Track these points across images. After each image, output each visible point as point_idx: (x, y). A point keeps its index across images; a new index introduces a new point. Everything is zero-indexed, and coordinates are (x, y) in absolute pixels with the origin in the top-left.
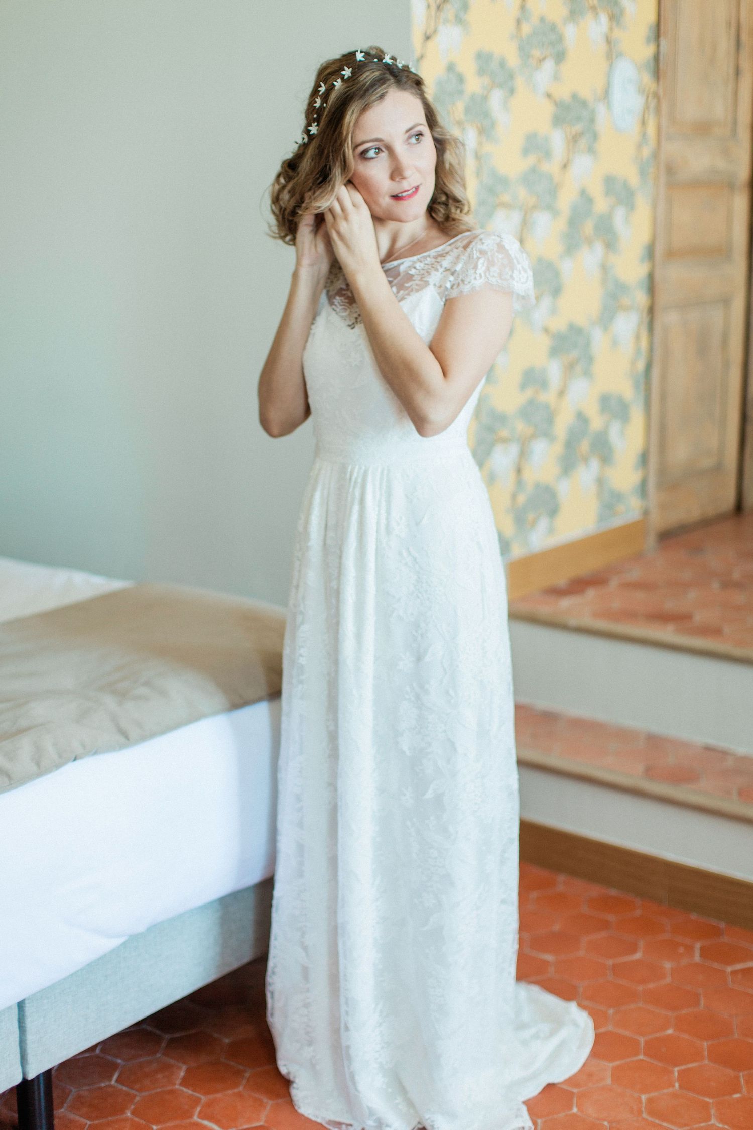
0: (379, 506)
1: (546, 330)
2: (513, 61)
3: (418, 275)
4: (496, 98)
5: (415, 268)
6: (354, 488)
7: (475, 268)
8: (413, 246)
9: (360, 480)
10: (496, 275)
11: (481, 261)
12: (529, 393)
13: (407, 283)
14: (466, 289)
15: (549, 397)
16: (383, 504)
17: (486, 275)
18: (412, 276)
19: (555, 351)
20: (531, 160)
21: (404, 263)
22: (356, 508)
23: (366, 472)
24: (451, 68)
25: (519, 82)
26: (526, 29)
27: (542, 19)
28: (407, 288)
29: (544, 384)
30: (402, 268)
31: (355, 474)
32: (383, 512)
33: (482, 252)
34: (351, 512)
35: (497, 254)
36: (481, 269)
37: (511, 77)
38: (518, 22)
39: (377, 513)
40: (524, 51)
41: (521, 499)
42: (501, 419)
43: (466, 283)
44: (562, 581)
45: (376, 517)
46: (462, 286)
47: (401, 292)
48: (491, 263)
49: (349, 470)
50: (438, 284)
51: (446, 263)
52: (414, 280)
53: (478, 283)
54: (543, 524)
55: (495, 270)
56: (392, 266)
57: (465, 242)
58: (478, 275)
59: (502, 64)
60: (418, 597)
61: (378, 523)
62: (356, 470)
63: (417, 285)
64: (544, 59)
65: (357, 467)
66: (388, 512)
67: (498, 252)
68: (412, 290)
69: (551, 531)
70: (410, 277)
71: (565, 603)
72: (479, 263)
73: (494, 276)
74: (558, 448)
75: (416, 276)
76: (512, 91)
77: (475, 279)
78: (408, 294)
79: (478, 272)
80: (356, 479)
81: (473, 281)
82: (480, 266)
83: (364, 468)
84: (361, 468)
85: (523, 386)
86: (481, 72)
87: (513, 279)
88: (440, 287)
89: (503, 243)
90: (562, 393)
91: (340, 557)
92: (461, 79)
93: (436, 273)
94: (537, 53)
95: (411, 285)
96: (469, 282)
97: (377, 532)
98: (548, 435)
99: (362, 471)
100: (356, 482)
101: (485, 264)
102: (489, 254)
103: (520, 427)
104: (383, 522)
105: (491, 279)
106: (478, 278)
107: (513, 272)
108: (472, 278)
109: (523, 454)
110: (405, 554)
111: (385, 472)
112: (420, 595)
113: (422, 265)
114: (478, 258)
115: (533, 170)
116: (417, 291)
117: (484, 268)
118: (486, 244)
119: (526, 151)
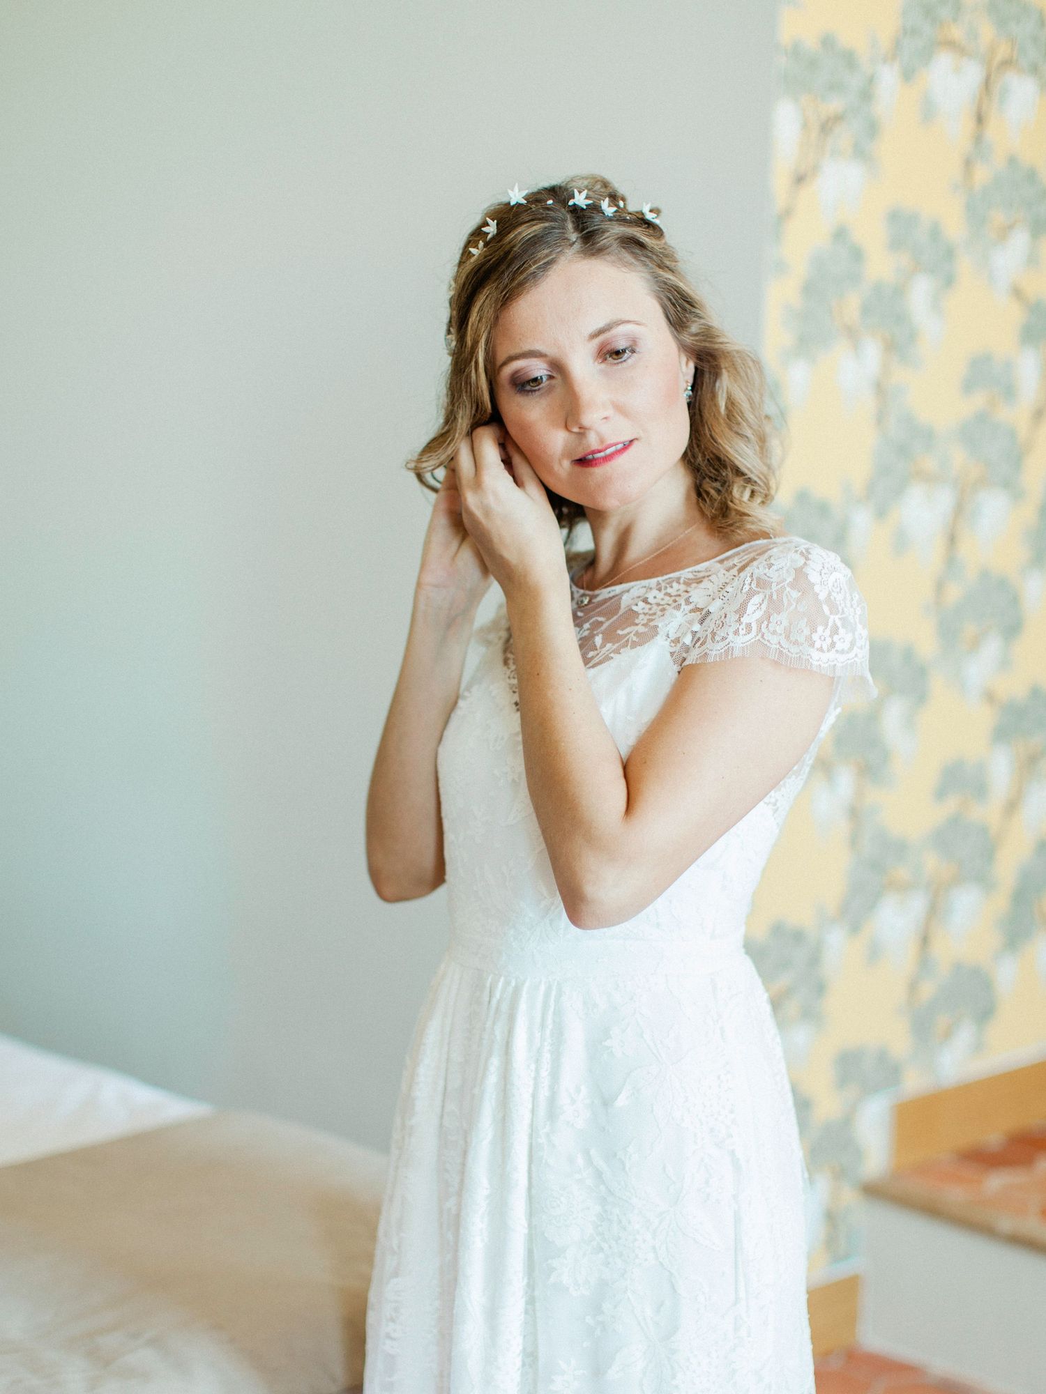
0: (537, 1061)
1: (990, 697)
2: (955, 228)
3: (645, 614)
4: (921, 291)
5: (645, 601)
6: (494, 1023)
7: (741, 611)
8: (657, 557)
9: (505, 1007)
10: (779, 629)
11: (756, 599)
12: (951, 804)
13: (623, 630)
14: (715, 650)
15: (988, 812)
16: (547, 1057)
17: (760, 629)
18: (636, 614)
19: (1002, 734)
20: (979, 400)
21: (632, 591)
22: (495, 1062)
23: (517, 992)
24: (840, 234)
25: (965, 265)
26: (982, 174)
27: (1012, 161)
28: (620, 637)
29: (980, 789)
30: (626, 601)
31: (497, 995)
32: (544, 1073)
33: (762, 583)
34: (486, 1069)
35: (788, 589)
36: (753, 613)
37: (950, 254)
38: (968, 164)
39: (533, 1075)
40: (976, 215)
41: (928, 990)
42: (894, 848)
43: (717, 638)
44: (993, 1138)
45: (532, 1083)
46: (709, 644)
47: (609, 646)
48: (775, 605)
49: (488, 985)
50: (673, 636)
51: (698, 596)
52: (637, 625)
53: (740, 642)
54: (965, 1035)
55: (781, 620)
56: (611, 595)
57: (747, 558)
58: (743, 626)
59: (935, 233)
60: (602, 1249)
61: (534, 1096)
62: (500, 985)
63: (637, 634)
64: (1011, 227)
65: (502, 979)
66: (555, 1075)
67: (792, 585)
68: (625, 645)
69: (979, 1047)
70: (631, 616)
71: (996, 1182)
72: (752, 601)
73: (774, 633)
74: (1001, 901)
75: (641, 617)
76: (949, 281)
77: (736, 632)
78: (617, 651)
79: (745, 620)
80: (499, 1002)
81: (731, 637)
82: (751, 608)
83: (513, 984)
84: (507, 983)
85: (941, 793)
86: (896, 243)
87: (812, 645)
88: (677, 641)
89: (807, 570)
90: (1012, 806)
91: (465, 1153)
92: (857, 255)
93: (675, 612)
94: (999, 217)
95: (629, 634)
96: (724, 639)
97: (533, 1111)
98: (984, 880)
99: (510, 989)
100: (498, 1009)
101: (764, 607)
102: (774, 588)
103: (932, 862)
104: (544, 1093)
105: (768, 636)
106: (741, 632)
107: (814, 630)
108: (731, 630)
109: (935, 911)
110: (580, 1161)
111: (554, 993)
112: (605, 1246)
113: (660, 595)
114: (751, 594)
115: (982, 418)
116: (634, 645)
117: (759, 614)
118: (774, 568)
119: (969, 386)
